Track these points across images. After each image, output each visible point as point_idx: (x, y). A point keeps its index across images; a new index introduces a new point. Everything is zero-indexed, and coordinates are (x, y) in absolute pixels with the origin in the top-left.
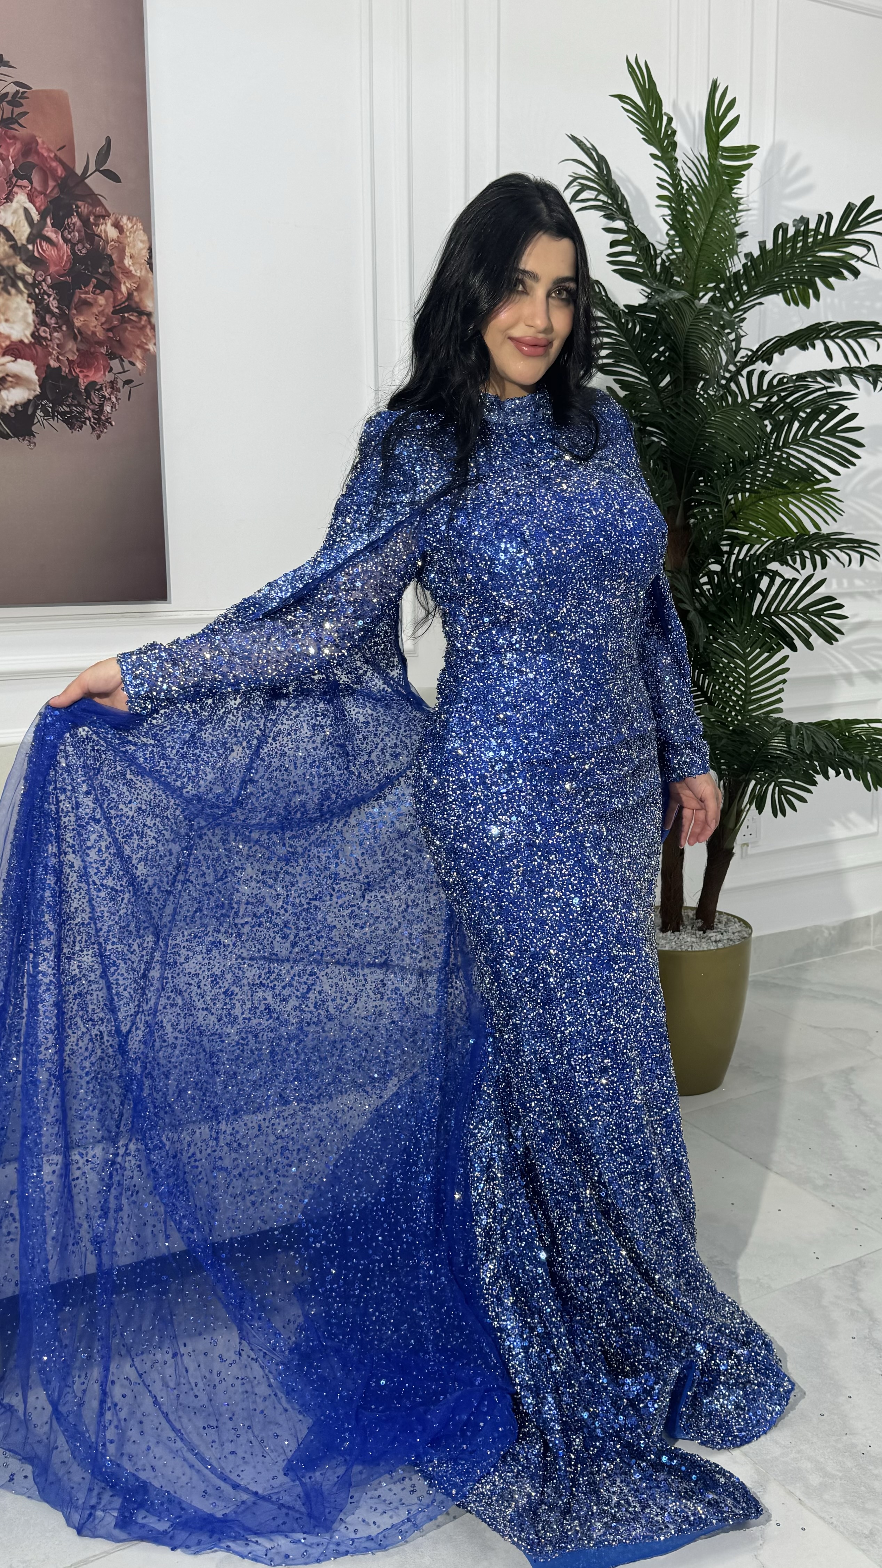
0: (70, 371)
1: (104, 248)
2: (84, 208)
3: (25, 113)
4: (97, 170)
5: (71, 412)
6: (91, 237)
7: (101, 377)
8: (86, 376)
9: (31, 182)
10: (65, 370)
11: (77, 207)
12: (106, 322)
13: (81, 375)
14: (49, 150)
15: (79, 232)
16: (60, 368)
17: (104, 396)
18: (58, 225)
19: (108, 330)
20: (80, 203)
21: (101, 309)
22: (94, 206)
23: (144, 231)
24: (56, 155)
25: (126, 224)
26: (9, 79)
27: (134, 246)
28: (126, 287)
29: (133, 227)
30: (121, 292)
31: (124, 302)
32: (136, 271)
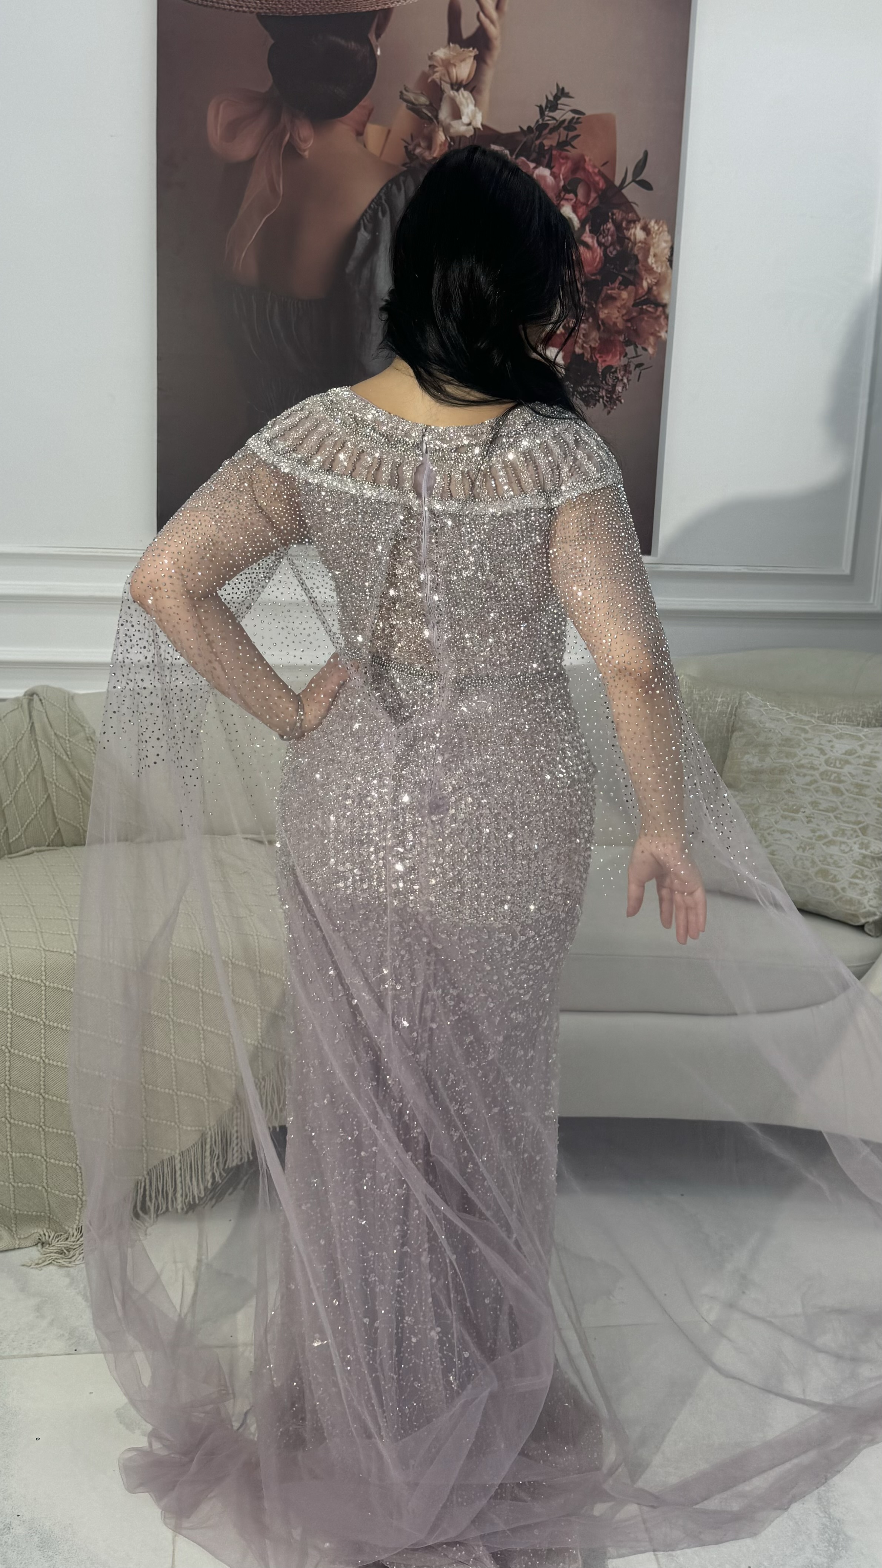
0: (591, 357)
1: (632, 249)
2: (618, 215)
3: (579, 135)
4: (633, 181)
5: (589, 391)
6: (621, 239)
7: (616, 361)
8: (605, 361)
9: (576, 195)
10: (587, 356)
11: (613, 214)
12: (626, 314)
13: (600, 360)
14: (594, 167)
15: (612, 236)
16: (583, 354)
17: (617, 378)
18: (595, 231)
19: (627, 321)
20: (615, 211)
21: (623, 302)
22: (627, 213)
23: (669, 232)
24: (599, 171)
25: (654, 227)
26: (568, 108)
27: (658, 246)
28: (648, 282)
29: (659, 229)
30: (642, 287)
31: (644, 296)
32: (657, 268)
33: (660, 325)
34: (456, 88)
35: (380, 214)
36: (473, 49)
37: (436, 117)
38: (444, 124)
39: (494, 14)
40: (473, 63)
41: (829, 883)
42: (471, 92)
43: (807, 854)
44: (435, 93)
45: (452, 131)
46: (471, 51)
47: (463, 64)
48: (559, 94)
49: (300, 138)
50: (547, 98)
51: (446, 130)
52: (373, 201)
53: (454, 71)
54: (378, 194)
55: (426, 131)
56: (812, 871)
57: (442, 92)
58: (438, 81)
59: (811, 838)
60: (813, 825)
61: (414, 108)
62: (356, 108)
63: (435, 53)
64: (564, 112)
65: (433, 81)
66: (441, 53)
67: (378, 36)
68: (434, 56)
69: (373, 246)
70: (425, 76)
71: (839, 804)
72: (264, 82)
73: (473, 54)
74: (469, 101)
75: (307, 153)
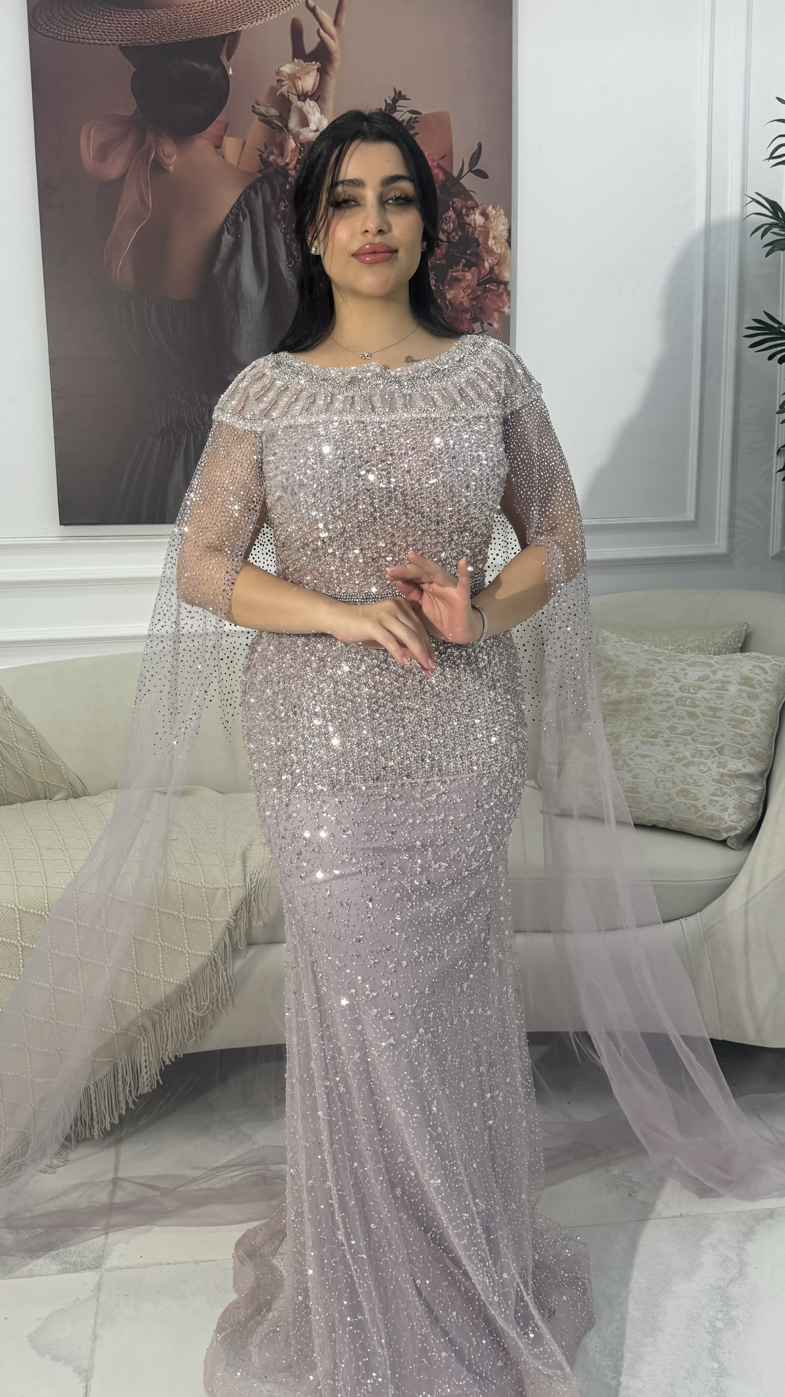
1: (473, 233)
2: (458, 203)
4: (470, 171)
6: (462, 225)
11: (453, 203)
12: (471, 293)
15: (453, 223)
19: (473, 299)
20: (455, 199)
21: (468, 283)
22: (466, 200)
23: (505, 215)
24: (438, 164)
25: (491, 212)
26: (406, 109)
27: (497, 229)
28: (489, 263)
29: (496, 213)
30: (485, 268)
31: (487, 275)
32: (497, 249)
33: (503, 301)
34: (302, 99)
35: (241, 218)
36: (316, 62)
37: (286, 126)
38: (293, 132)
39: (333, 30)
40: (317, 75)
41: (691, 802)
42: (316, 101)
43: (667, 776)
44: (284, 105)
45: (301, 137)
46: (314, 65)
47: (307, 77)
48: (397, 98)
49: (164, 155)
50: (386, 101)
51: (296, 138)
52: (234, 206)
53: (299, 84)
54: (238, 200)
55: (277, 140)
56: (674, 791)
57: (290, 103)
58: (286, 94)
59: (671, 761)
60: (672, 749)
61: (265, 119)
62: (214, 124)
63: (281, 69)
64: (403, 113)
65: (282, 94)
66: (287, 69)
67: (229, 58)
68: (281, 71)
69: (236, 247)
70: (273, 90)
71: (696, 728)
72: (128, 106)
73: (316, 67)
74: (315, 109)
75: (171, 168)
